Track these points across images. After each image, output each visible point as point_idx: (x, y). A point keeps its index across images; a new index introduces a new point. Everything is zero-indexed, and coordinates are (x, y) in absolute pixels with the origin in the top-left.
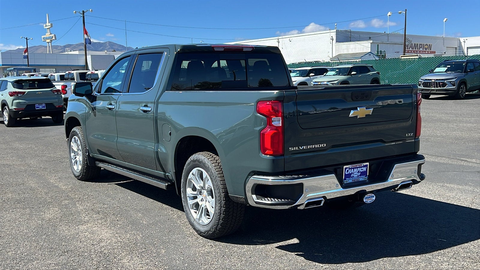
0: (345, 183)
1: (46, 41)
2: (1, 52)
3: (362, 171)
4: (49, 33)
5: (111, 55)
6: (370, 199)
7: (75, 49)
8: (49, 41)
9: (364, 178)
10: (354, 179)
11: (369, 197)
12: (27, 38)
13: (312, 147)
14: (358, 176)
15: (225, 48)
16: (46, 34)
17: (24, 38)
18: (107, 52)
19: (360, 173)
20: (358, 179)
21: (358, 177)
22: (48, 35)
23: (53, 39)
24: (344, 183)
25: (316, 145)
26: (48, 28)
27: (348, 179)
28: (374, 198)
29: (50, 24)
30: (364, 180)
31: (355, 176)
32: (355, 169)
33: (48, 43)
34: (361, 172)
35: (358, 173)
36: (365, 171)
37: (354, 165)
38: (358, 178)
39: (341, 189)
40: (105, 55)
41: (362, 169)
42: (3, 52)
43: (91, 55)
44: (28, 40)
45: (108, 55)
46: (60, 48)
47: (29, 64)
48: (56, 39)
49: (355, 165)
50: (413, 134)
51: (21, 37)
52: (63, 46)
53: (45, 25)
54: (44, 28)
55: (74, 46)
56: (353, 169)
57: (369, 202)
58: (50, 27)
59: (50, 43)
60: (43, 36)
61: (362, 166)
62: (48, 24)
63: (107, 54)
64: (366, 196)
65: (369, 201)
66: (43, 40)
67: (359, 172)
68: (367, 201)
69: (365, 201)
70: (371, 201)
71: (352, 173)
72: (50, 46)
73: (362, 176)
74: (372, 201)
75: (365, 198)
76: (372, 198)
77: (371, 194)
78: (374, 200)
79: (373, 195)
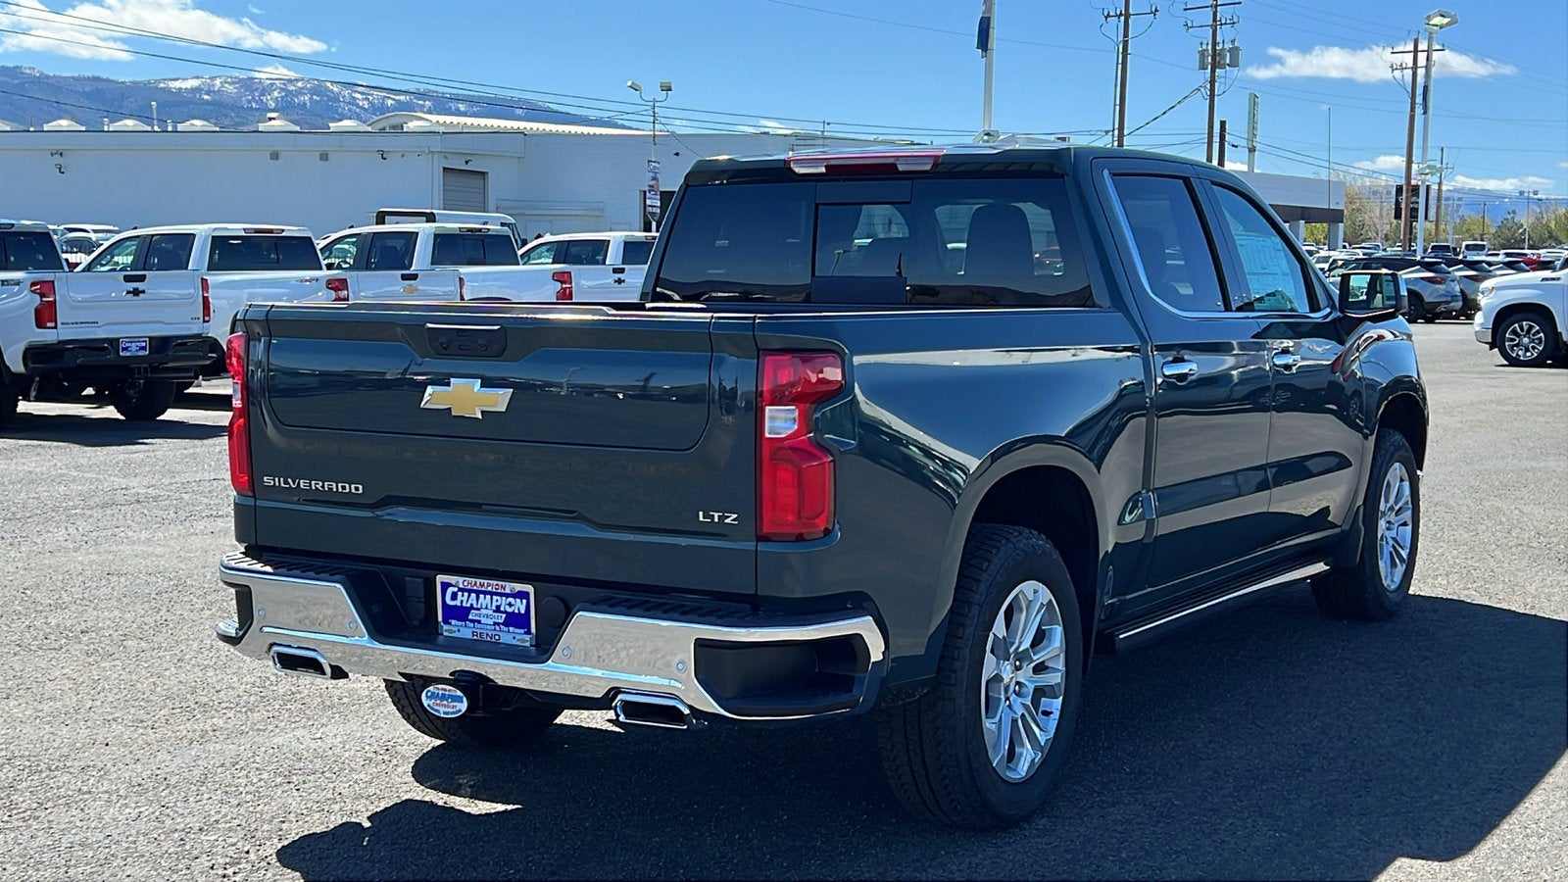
0: (445, 634)
3: (510, 610)
6: (445, 702)
9: (518, 637)
10: (479, 631)
11: (443, 697)
13: (323, 487)
14: (495, 624)
15: (832, 162)
19: (504, 616)
20: (494, 633)
21: (497, 628)
24: (442, 634)
25: (334, 485)
27: (460, 623)
28: (464, 706)
30: (519, 643)
31: (483, 621)
32: (482, 596)
34: (505, 612)
35: (494, 611)
36: (523, 612)
37: (474, 580)
38: (495, 630)
41: (510, 605)
49: (478, 581)
50: (735, 516)
56: (473, 595)
57: (445, 713)
61: (507, 591)
64: (431, 688)
65: (442, 709)
67: (498, 610)
68: (436, 707)
70: (448, 713)
71: (472, 607)
73: (511, 629)
74: (453, 713)
75: (429, 694)
76: (455, 704)
77: (451, 688)
78: (460, 711)
79: (459, 693)
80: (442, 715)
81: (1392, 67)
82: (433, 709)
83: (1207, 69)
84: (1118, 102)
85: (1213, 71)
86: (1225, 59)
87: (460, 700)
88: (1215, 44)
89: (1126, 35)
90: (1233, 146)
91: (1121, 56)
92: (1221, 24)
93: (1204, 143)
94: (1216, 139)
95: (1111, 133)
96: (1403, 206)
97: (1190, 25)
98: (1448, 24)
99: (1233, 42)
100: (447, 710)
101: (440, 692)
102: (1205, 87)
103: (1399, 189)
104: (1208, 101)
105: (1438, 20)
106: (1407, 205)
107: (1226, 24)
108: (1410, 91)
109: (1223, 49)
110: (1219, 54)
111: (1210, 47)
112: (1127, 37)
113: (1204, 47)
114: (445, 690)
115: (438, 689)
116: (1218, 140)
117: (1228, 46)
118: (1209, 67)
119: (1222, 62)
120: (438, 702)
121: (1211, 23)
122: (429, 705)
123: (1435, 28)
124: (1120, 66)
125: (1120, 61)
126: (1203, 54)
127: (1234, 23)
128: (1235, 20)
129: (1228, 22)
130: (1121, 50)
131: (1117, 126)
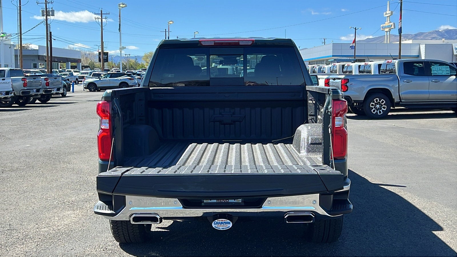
1: (384, 30)
2: (333, 42)
4: (389, 22)
5: (449, 43)
6: (222, 225)
7: (427, 38)
8: (387, 30)
11: (222, 223)
12: (356, 28)
16: (386, 23)
17: (353, 28)
18: (445, 41)
22: (387, 24)
23: (392, 27)
26: (388, 17)
28: (231, 225)
29: (390, 12)
33: (387, 32)
39: (181, 208)
40: (442, 43)
42: (334, 43)
43: (425, 44)
44: (356, 30)
45: (446, 43)
46: (411, 36)
47: (356, 55)
48: (395, 28)
51: (350, 27)
52: (414, 35)
53: (385, 13)
54: (384, 16)
55: (426, 34)
57: (222, 229)
58: (390, 15)
59: (389, 32)
60: (382, 25)
62: (388, 12)
63: (444, 43)
64: (216, 221)
65: (221, 227)
66: (382, 29)
68: (218, 227)
69: (214, 227)
70: (224, 228)
72: (388, 35)
74: (226, 228)
75: (215, 223)
76: (226, 225)
77: (225, 220)
78: (229, 227)
79: (228, 221)
80: (221, 229)
81: (95, 18)
82: (218, 228)
83: (44, 16)
84: (19, 25)
85: (46, 17)
86: (50, 13)
87: (229, 223)
88: (46, 9)
89: (20, 4)
90: (54, 39)
91: (19, 11)
92: (48, 3)
93: (45, 38)
94: (49, 37)
95: (17, 34)
96: (101, 58)
97: (38, 3)
98: (125, 7)
99: (52, 8)
100: (223, 227)
101: (220, 222)
102: (44, 22)
103: (100, 53)
104: (46, 26)
105: (121, 6)
106: (102, 58)
107: (49, 3)
108: (101, 25)
109: (49, 10)
110: (48, 12)
111: (45, 10)
112: (20, 5)
113: (43, 9)
114: (223, 221)
115: (219, 221)
116: (49, 38)
117: (50, 9)
118: (45, 15)
119: (49, 14)
120: (219, 225)
121: (45, 2)
122: (215, 227)
123: (121, 8)
124: (19, 14)
125: (19, 12)
126: (43, 11)
127: (52, 3)
128: (52, 2)
129: (50, 2)
130: (19, 9)
131: (19, 32)
